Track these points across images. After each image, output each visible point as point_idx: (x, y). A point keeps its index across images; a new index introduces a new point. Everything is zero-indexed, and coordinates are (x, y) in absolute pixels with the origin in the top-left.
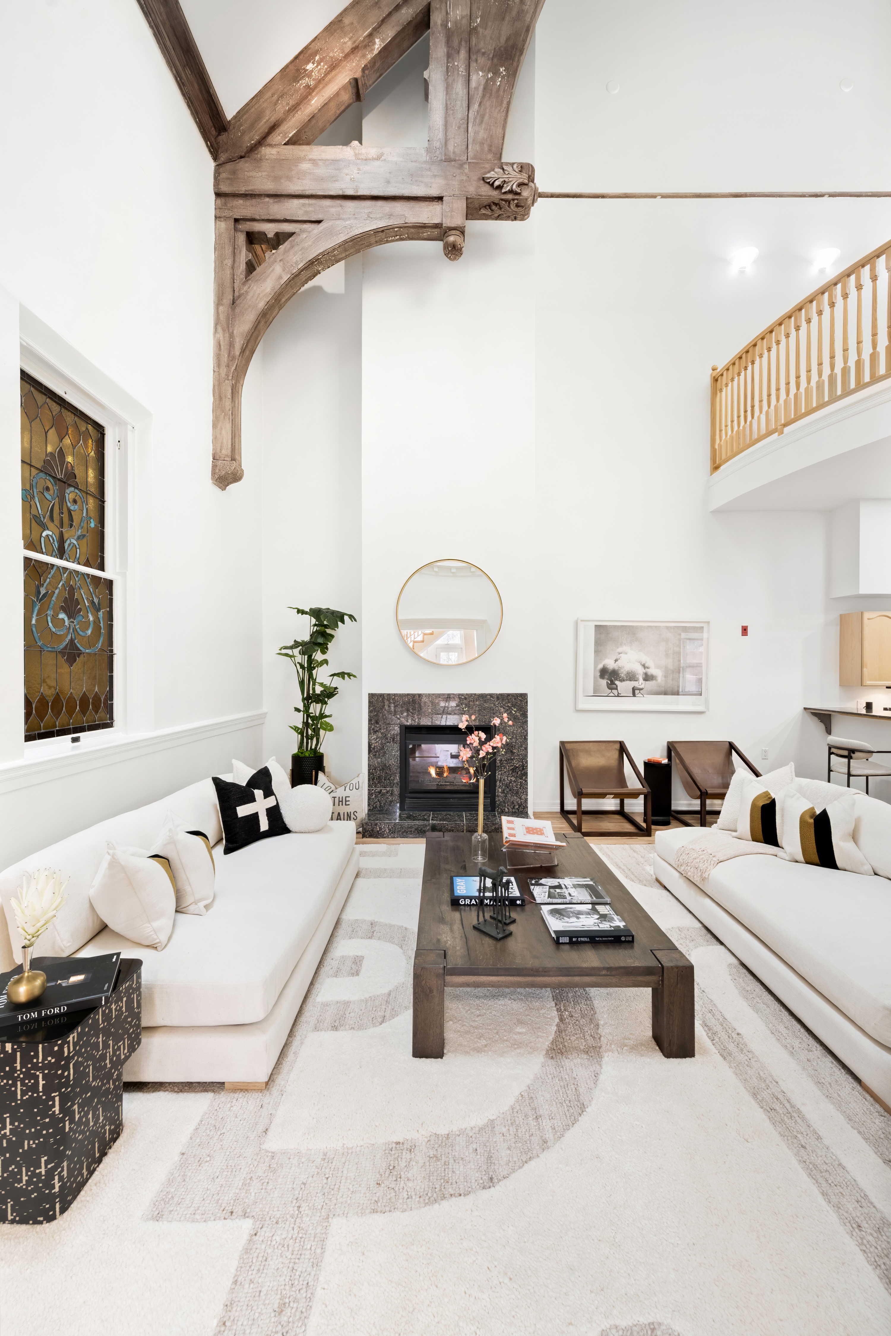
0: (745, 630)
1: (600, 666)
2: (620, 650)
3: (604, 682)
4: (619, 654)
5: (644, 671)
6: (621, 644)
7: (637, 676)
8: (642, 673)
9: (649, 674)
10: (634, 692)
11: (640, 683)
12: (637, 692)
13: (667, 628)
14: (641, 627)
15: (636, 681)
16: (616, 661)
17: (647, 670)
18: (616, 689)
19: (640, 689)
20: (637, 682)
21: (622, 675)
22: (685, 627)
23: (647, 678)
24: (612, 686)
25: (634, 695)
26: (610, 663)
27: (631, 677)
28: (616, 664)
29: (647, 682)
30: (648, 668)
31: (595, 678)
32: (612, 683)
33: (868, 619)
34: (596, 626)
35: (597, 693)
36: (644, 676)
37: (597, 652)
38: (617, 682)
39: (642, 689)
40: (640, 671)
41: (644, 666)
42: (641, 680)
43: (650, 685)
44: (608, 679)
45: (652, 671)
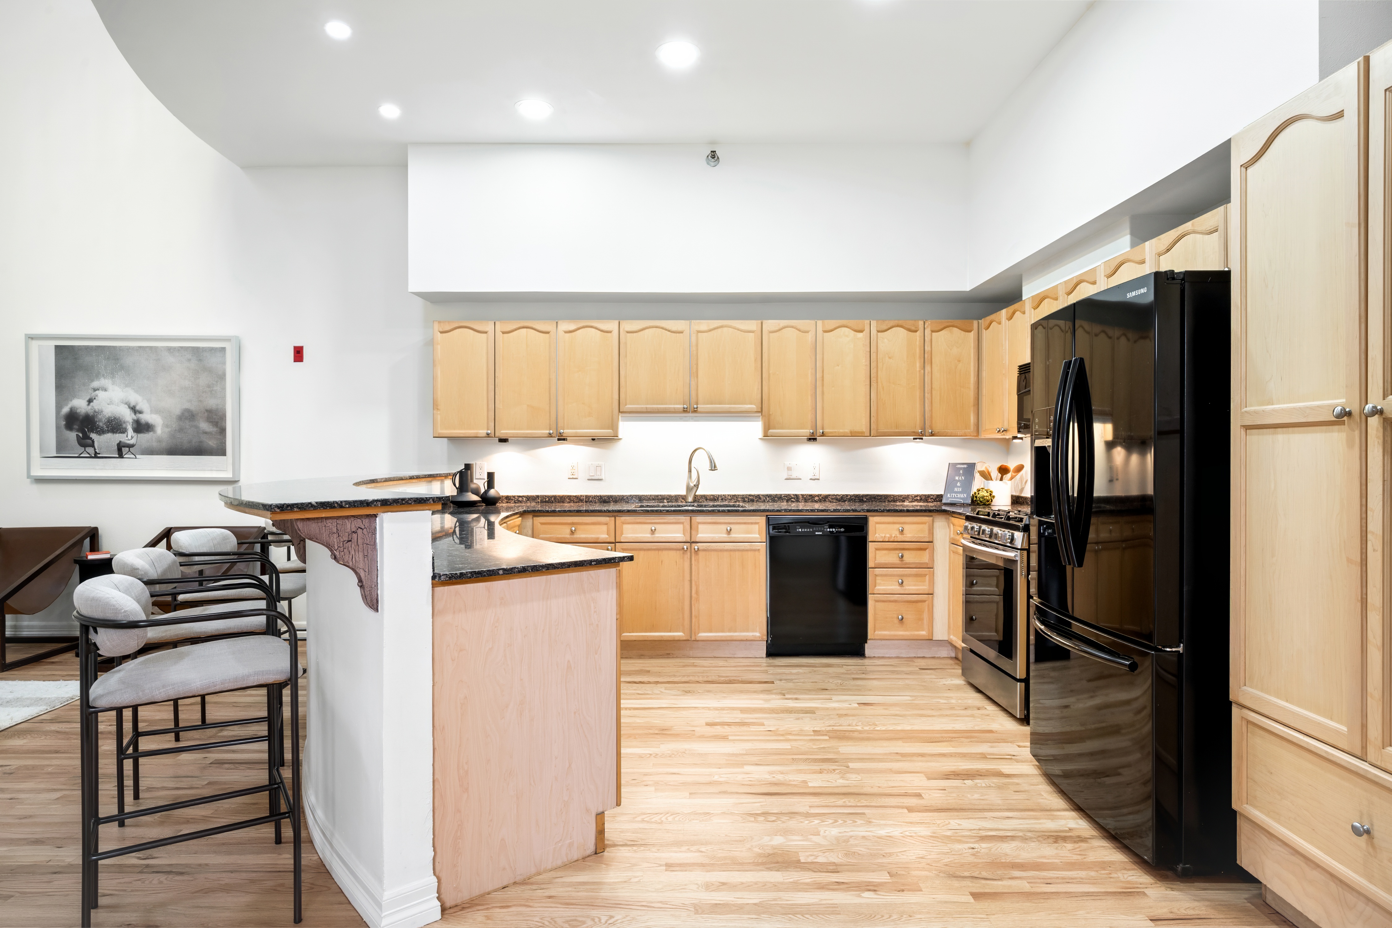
0: (298, 354)
1: (66, 410)
2: (95, 384)
3: (72, 436)
4: (95, 390)
5: (135, 418)
6: (98, 376)
7: (124, 426)
8: (131, 421)
9: (143, 421)
10: (121, 450)
11: (130, 437)
12: (125, 450)
13: (169, 349)
14: (129, 348)
15: (123, 433)
16: (90, 401)
17: (140, 415)
18: (93, 446)
19: (130, 446)
20: (125, 435)
21: (101, 424)
22: (198, 348)
23: (141, 427)
24: (85, 442)
25: (121, 456)
26: (80, 404)
27: (115, 426)
28: (90, 407)
29: (140, 435)
30: (141, 412)
31: (58, 428)
32: (86, 437)
33: (504, 333)
34: (57, 347)
35: (62, 451)
36: (135, 426)
37: (60, 388)
38: (93, 436)
39: (132, 446)
40: (128, 417)
41: (134, 410)
42: (130, 432)
43: (144, 439)
44: (78, 431)
45: (147, 417)
